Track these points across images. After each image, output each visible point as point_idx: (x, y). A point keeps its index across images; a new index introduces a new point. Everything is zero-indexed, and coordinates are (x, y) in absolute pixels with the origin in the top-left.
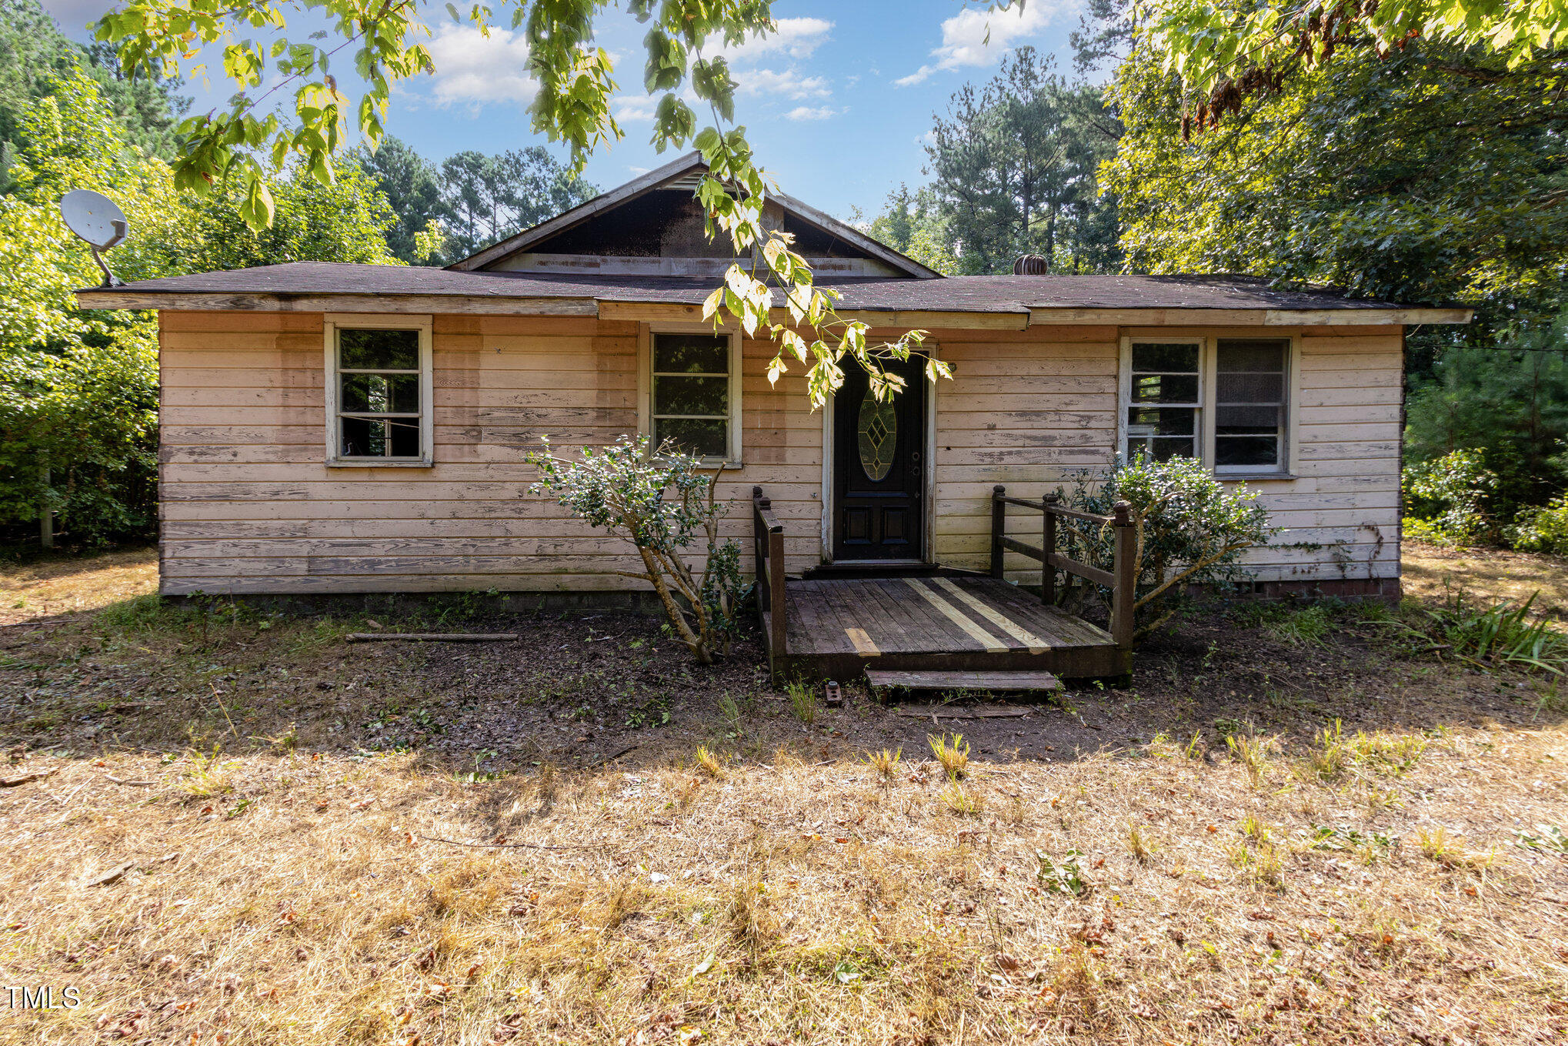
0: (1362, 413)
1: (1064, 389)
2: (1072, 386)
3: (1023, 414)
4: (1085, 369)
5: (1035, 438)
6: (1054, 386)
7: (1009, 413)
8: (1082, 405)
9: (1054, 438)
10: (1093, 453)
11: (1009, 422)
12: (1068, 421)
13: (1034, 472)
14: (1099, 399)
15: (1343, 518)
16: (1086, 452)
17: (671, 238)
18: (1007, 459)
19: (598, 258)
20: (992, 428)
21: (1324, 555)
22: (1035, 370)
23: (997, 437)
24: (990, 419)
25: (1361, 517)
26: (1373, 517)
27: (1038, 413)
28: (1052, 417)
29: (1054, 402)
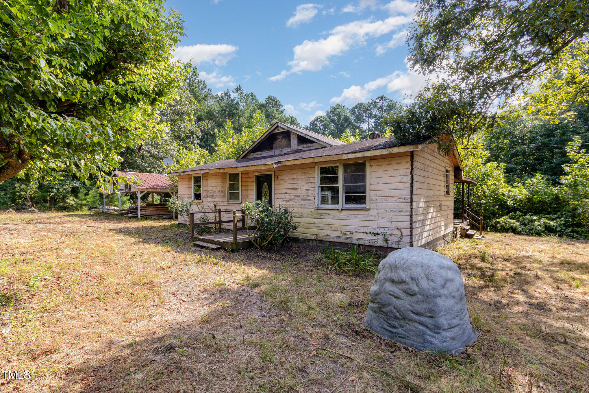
0: (394, 186)
1: (302, 182)
2: (304, 181)
3: (293, 189)
4: (307, 176)
5: (295, 196)
6: (299, 181)
7: (289, 189)
8: (307, 186)
9: (300, 196)
10: (310, 200)
11: (290, 191)
12: (303, 191)
13: (296, 205)
14: (311, 184)
15: (388, 224)
16: (308, 200)
17: (275, 145)
18: (290, 202)
19: (261, 152)
20: (286, 193)
21: (380, 237)
22: (295, 177)
23: (287, 195)
24: (285, 191)
25: (394, 224)
26: (399, 225)
27: (296, 189)
28: (299, 190)
29: (300, 186)
